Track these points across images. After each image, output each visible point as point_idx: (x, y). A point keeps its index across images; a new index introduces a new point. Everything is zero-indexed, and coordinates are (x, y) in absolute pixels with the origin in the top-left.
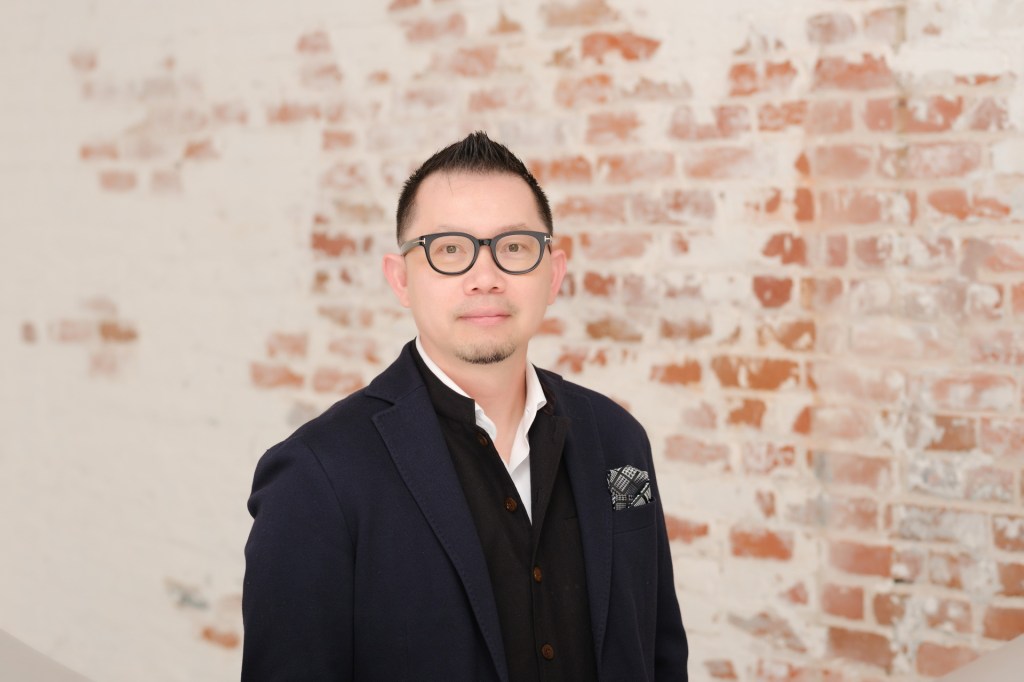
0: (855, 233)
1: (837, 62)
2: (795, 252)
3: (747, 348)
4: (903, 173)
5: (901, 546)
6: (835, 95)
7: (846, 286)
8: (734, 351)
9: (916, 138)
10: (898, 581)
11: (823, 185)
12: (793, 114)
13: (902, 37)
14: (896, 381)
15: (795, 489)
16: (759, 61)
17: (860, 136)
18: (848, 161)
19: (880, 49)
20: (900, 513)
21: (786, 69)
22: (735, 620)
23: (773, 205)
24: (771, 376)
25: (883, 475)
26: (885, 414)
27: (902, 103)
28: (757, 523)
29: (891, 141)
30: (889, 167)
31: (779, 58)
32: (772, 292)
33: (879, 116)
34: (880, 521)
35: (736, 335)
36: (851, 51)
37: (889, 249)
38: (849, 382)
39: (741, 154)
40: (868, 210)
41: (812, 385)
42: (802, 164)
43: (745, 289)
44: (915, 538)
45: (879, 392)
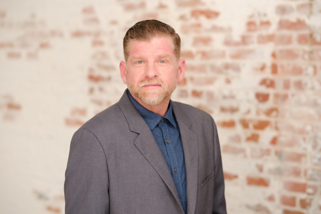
0: (293, 79)
1: (287, 22)
2: (271, 84)
3: (253, 116)
4: (311, 59)
5: (310, 183)
6: (286, 32)
7: (290, 96)
8: (248, 117)
9: (316, 47)
10: (309, 194)
11: (282, 62)
12: (270, 38)
13: (311, 13)
14: (309, 128)
15: (271, 163)
16: (257, 20)
17: (295, 46)
18: (291, 54)
19: (303, 17)
20: (310, 172)
21: (268, 23)
22: (248, 207)
23: (263, 68)
24: (262, 125)
25: (303, 160)
26: (304, 139)
27: (311, 36)
28: (256, 174)
29: (307, 48)
30: (306, 57)
31: (265, 19)
32: (262, 98)
33: (302, 40)
34: (302, 174)
35: (248, 112)
36: (293, 17)
37: (306, 84)
38: (291, 128)
39: (250, 52)
40: (298, 71)
41: (277, 129)
42: (274, 55)
43: (252, 96)
44: (315, 180)
45: (302, 132)
